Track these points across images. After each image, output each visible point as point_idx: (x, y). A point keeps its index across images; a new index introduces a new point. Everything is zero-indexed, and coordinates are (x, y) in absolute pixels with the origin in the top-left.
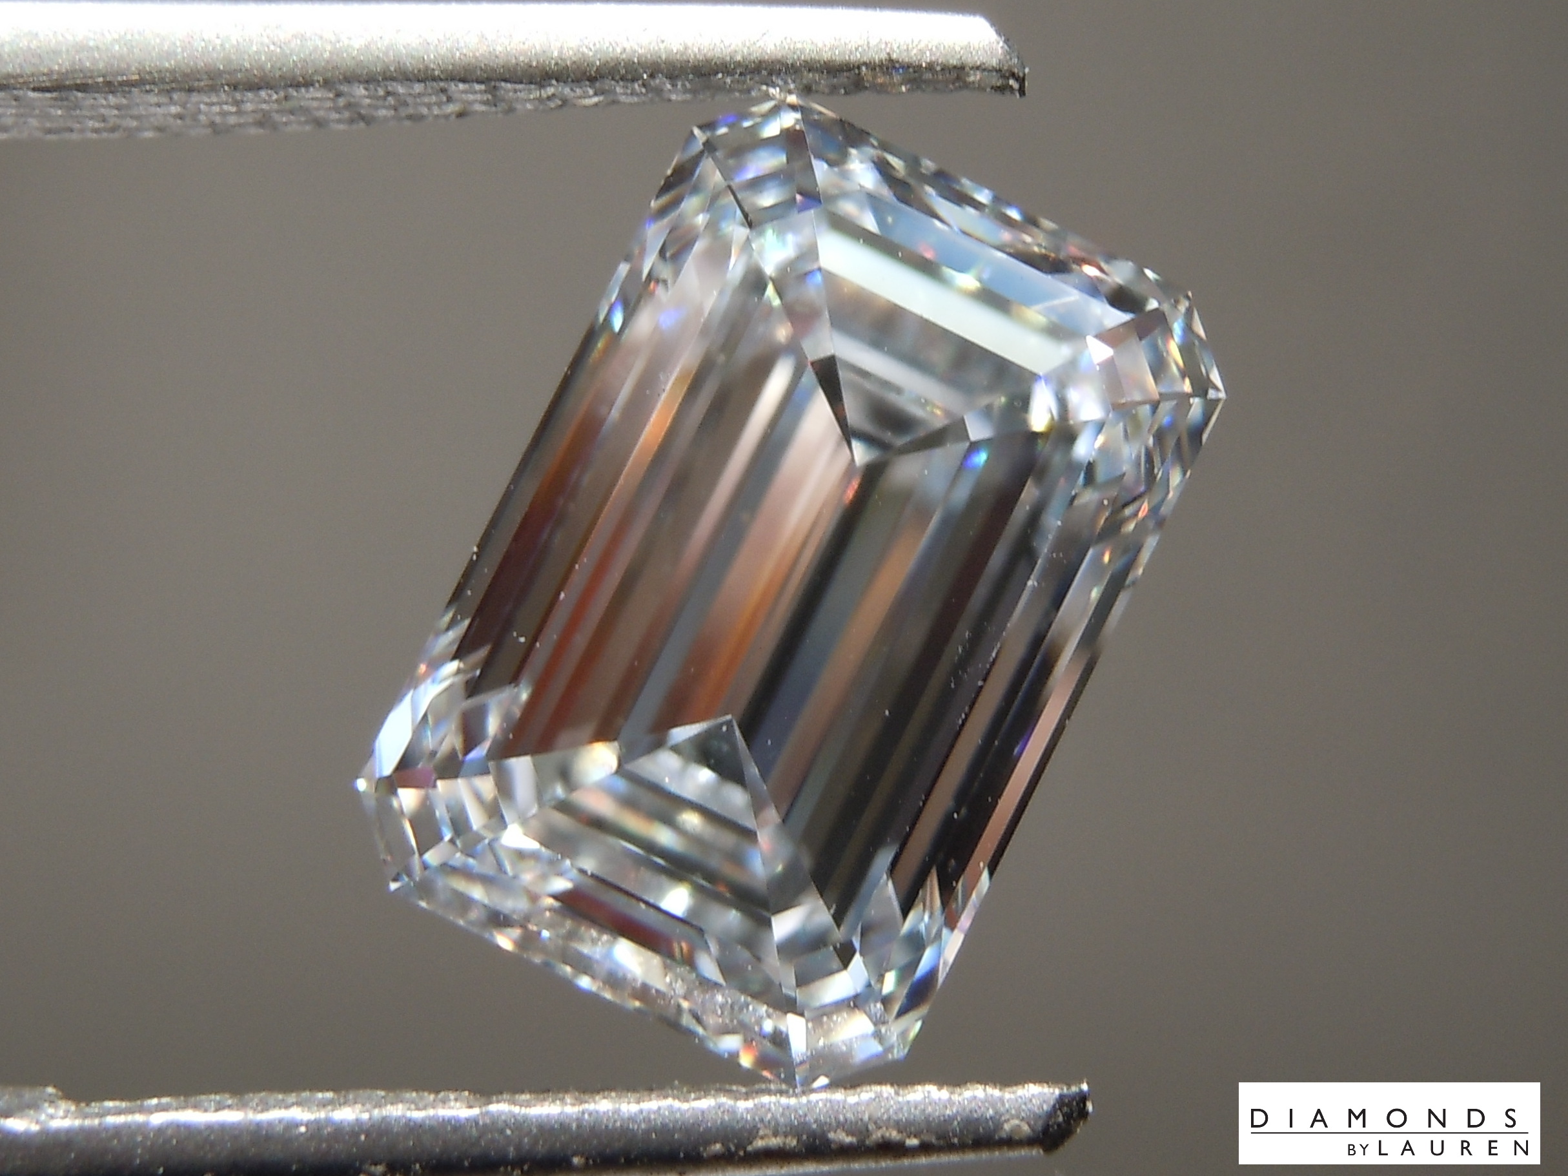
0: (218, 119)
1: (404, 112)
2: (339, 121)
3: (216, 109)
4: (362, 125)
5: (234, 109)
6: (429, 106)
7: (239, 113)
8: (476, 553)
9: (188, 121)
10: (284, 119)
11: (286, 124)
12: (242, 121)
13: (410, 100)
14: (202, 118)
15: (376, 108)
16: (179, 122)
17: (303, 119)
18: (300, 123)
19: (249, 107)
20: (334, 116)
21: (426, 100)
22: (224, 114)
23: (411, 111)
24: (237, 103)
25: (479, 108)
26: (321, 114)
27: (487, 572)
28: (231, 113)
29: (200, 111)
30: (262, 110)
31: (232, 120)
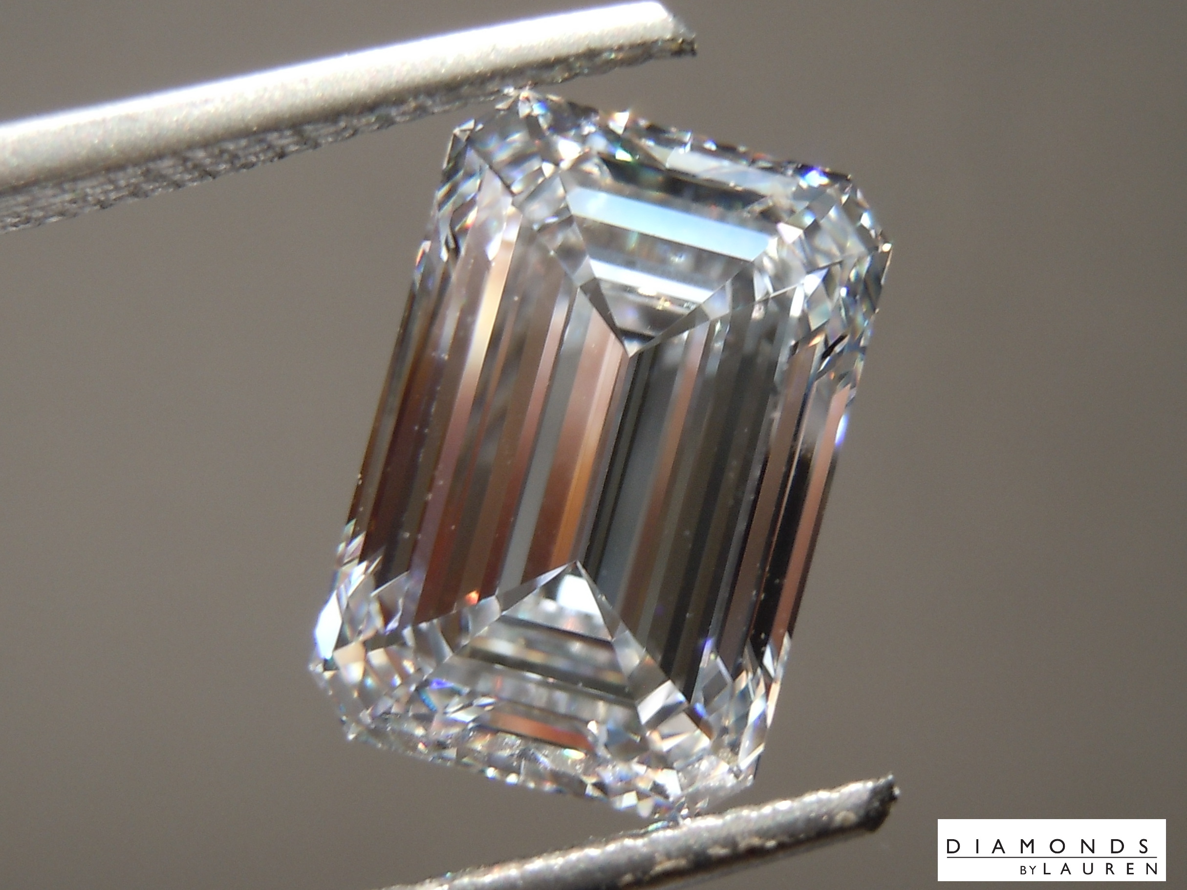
0: (102, 198)
1: (238, 164)
2: (193, 180)
3: (98, 190)
4: (210, 179)
5: (112, 187)
6: (256, 155)
7: (117, 188)
8: (361, 478)
9: (80, 204)
10: (151, 187)
11: (153, 190)
12: (120, 195)
13: (240, 153)
14: (90, 198)
15: (217, 164)
16: (74, 205)
17: (165, 184)
18: (163, 187)
19: (122, 183)
20: (187, 177)
21: (252, 150)
22: (106, 192)
23: (243, 161)
24: (111, 182)
25: (293, 148)
26: (177, 177)
27: (372, 491)
28: (111, 191)
29: (86, 195)
30: (133, 184)
31: (113, 196)
